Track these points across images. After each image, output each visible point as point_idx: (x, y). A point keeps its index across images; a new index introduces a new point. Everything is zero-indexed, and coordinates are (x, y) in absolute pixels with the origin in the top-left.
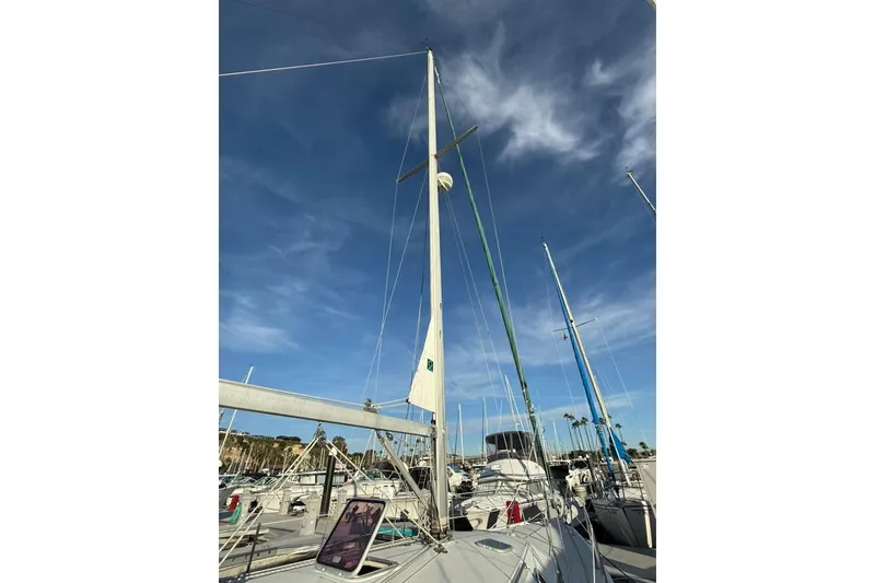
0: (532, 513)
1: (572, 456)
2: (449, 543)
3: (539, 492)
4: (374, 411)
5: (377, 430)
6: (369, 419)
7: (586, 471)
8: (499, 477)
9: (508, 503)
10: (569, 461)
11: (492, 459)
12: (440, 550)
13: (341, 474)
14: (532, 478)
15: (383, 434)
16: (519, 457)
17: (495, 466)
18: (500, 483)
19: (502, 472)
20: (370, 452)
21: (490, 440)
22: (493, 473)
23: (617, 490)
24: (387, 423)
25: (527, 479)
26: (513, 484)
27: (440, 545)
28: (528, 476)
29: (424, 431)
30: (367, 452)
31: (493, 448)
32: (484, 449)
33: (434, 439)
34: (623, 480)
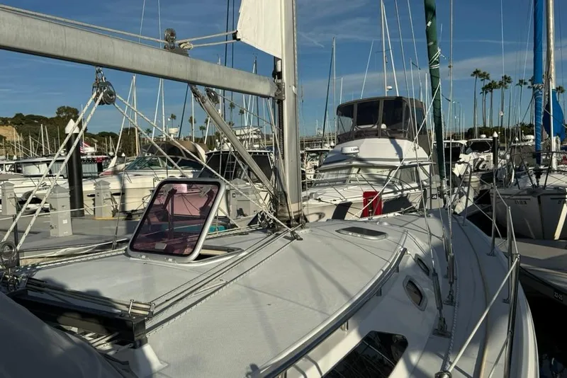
0: (400, 204)
1: (469, 134)
2: (303, 231)
3: (413, 180)
4: (183, 52)
5: (192, 84)
6: (178, 66)
7: (486, 156)
8: (355, 163)
9: (366, 195)
10: (464, 142)
11: (343, 138)
12: (295, 237)
13: (92, 161)
14: (407, 163)
15: (201, 90)
16: (392, 135)
17: (349, 149)
18: (355, 170)
19: (361, 155)
20: (129, 132)
21: (345, 110)
22: (347, 157)
23: (538, 175)
24: (210, 73)
25: (398, 164)
26: (374, 171)
27: (292, 233)
28: (401, 160)
29: (265, 87)
30: (126, 130)
31: (348, 122)
32: (332, 125)
33: (280, 102)
34: (549, 163)
